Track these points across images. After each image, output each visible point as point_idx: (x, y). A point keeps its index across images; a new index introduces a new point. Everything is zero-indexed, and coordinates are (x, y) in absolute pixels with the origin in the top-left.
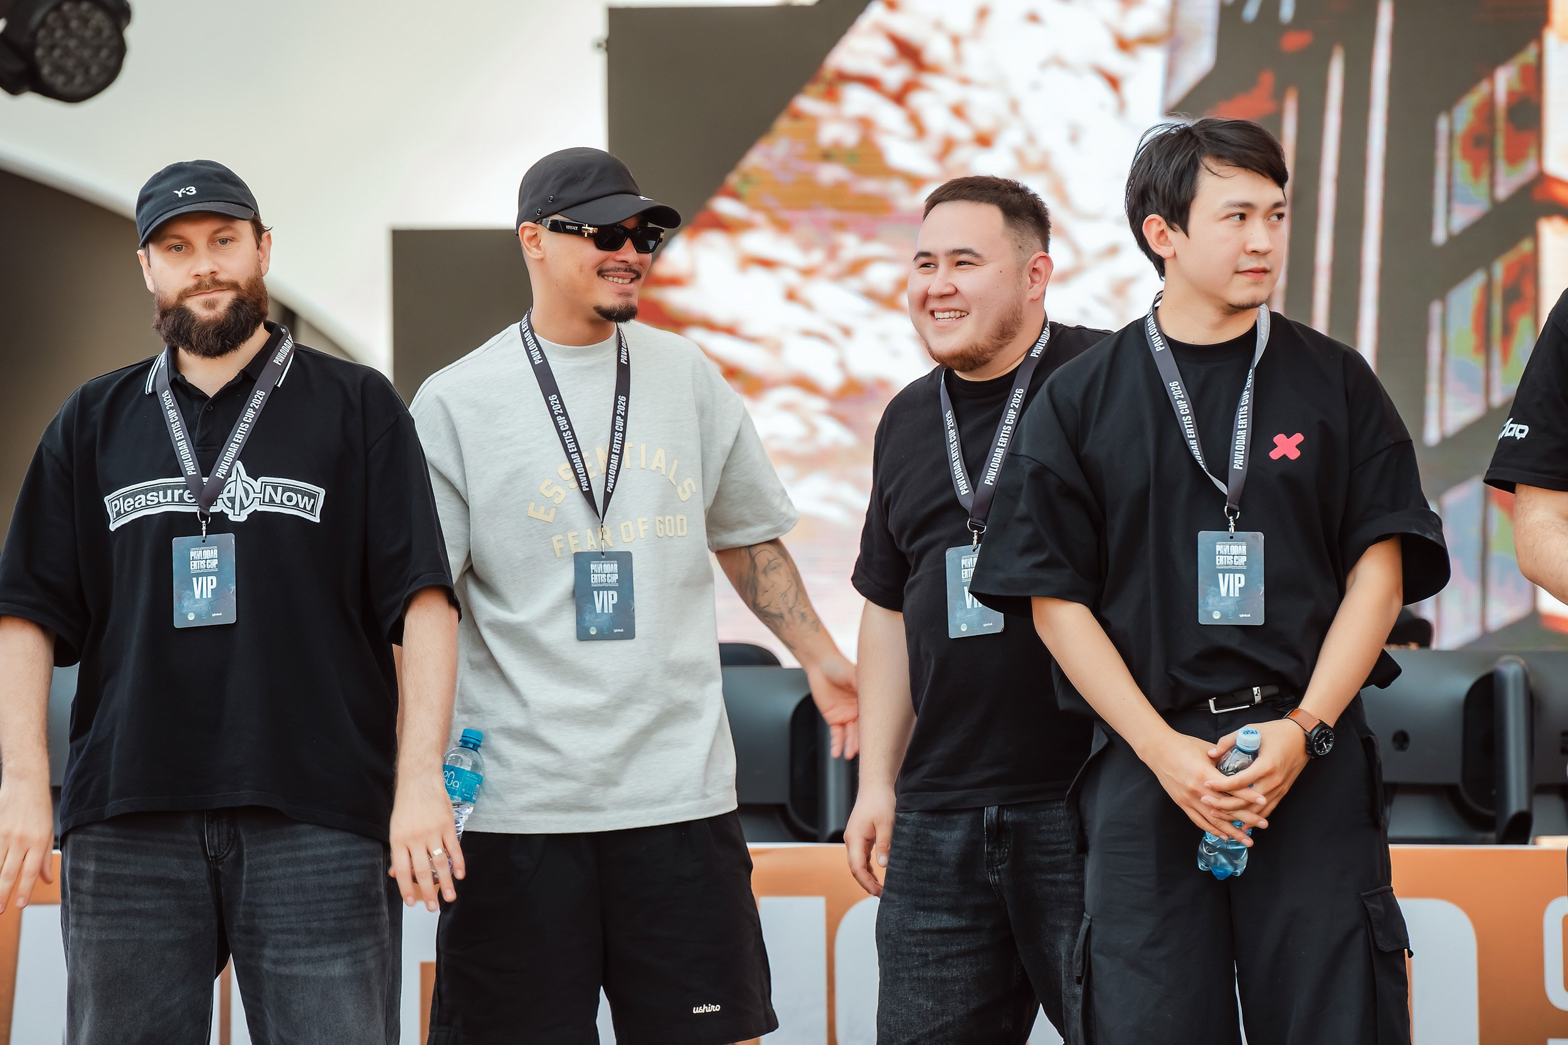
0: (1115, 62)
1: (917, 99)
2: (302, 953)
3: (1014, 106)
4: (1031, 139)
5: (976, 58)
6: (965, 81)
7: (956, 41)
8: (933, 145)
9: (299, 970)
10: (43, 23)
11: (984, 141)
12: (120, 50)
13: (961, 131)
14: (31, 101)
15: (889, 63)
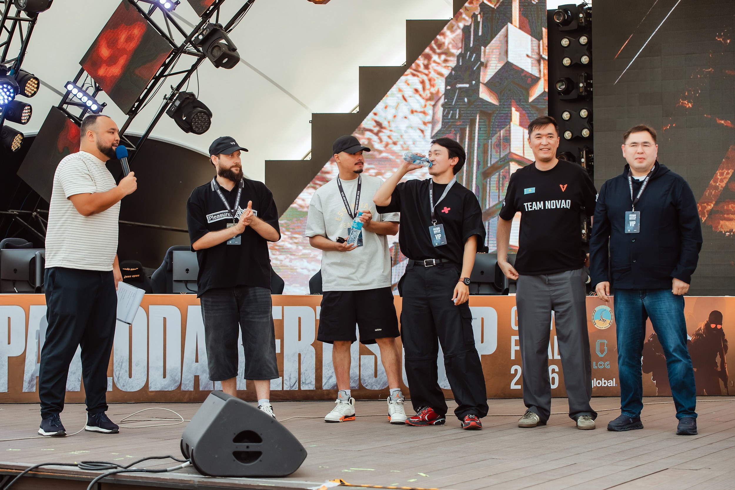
0: (423, 127)
1: (381, 134)
2: (257, 316)
3: (401, 136)
4: (405, 143)
5: (393, 125)
6: (391, 131)
7: (389, 122)
8: (384, 143)
9: (256, 320)
10: (194, 118)
11: (395, 143)
12: (210, 123)
13: (390, 141)
14: (191, 134)
15: (375, 127)
